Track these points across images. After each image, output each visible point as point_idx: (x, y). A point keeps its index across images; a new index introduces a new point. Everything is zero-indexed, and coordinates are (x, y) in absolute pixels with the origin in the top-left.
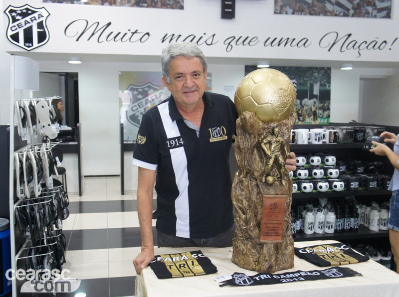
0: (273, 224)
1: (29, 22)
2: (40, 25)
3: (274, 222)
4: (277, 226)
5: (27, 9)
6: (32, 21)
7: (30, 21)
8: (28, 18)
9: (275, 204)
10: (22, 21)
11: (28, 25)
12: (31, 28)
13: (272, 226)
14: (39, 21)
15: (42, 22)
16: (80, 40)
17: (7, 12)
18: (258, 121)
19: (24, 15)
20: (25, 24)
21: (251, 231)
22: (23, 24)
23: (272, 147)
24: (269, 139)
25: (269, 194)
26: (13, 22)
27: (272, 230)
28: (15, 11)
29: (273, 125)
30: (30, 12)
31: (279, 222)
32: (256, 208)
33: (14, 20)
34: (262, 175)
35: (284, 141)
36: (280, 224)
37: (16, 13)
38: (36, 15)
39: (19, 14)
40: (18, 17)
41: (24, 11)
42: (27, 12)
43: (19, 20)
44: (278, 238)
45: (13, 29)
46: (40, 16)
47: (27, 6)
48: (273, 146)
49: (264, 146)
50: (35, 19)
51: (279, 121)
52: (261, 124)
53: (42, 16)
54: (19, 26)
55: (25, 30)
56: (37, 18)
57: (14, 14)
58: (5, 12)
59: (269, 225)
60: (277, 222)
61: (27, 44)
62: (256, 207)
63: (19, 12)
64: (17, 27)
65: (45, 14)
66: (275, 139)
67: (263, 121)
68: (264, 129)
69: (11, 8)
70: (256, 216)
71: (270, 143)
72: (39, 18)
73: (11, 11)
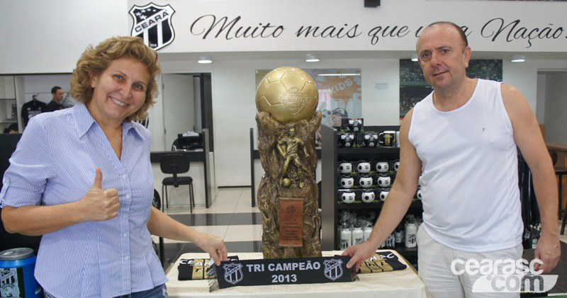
0: (291, 227)
1: (153, 22)
2: (165, 24)
3: (292, 225)
4: (297, 230)
5: (152, 8)
6: (157, 20)
7: (154, 20)
8: (152, 18)
9: (292, 207)
10: (147, 21)
11: (153, 25)
12: (155, 27)
13: (290, 229)
14: (163, 19)
15: (167, 20)
16: (207, 37)
17: (132, 12)
18: (273, 121)
19: (148, 14)
20: (150, 23)
21: (272, 235)
22: (148, 23)
23: (288, 149)
24: (284, 140)
25: (286, 197)
26: (138, 22)
27: (291, 234)
28: (139, 11)
29: (290, 125)
30: (154, 11)
31: (298, 225)
32: (276, 212)
33: (139, 20)
34: (279, 177)
35: (302, 142)
36: (299, 228)
37: (140, 12)
38: (160, 13)
39: (144, 14)
40: (143, 17)
41: (149, 10)
42: (152, 11)
43: (143, 20)
44: (298, 242)
45: (138, 29)
46: (165, 14)
47: (152, 5)
48: (289, 147)
49: (279, 148)
50: (160, 18)
51: (297, 121)
52: (277, 124)
53: (167, 14)
54: (143, 26)
55: (150, 30)
56: (162, 16)
57: (138, 14)
58: (129, 12)
59: (287, 229)
60: (295, 225)
61: (152, 45)
62: (275, 210)
63: (144, 11)
64: (141, 27)
65: (170, 12)
66: (290, 140)
67: (279, 122)
68: (281, 129)
69: (135, 8)
70: (276, 220)
71: (285, 144)
72: (164, 16)
73: (136, 11)
